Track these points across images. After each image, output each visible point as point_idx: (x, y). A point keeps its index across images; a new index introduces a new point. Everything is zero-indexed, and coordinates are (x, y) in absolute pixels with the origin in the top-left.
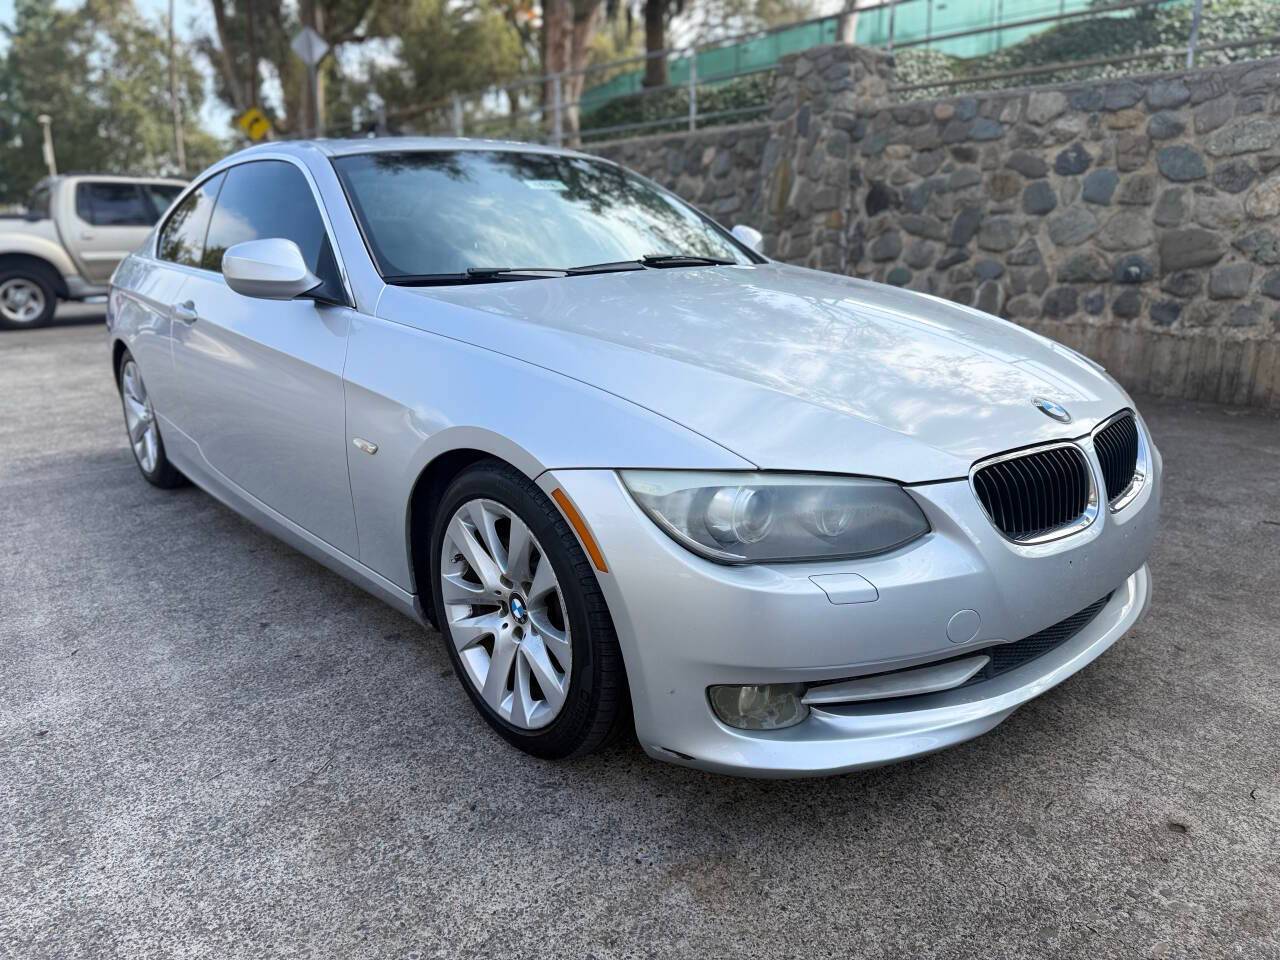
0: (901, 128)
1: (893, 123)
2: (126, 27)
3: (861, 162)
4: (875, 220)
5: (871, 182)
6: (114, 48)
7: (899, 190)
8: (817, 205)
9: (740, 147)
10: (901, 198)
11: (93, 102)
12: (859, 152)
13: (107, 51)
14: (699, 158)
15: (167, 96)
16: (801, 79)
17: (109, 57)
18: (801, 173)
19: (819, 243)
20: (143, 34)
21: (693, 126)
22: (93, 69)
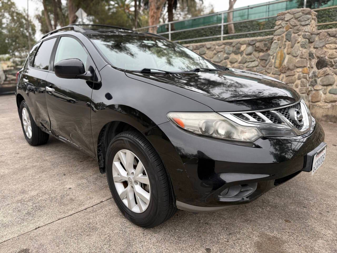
0: (332, 38)
1: (328, 36)
2: (13, 12)
3: (314, 51)
4: (321, 71)
5: (318, 57)
6: (10, 18)
7: (332, 60)
8: (297, 65)
9: (257, 44)
10: (333, 63)
11: (4, 33)
12: (312, 47)
13: (8, 18)
14: (239, 49)
15: (25, 31)
16: (287, 21)
17: (9, 20)
18: (288, 54)
19: (299, 79)
20: (18, 14)
21: (222, 39)
22: (4, 24)
